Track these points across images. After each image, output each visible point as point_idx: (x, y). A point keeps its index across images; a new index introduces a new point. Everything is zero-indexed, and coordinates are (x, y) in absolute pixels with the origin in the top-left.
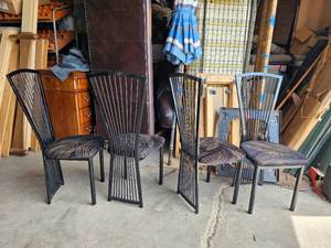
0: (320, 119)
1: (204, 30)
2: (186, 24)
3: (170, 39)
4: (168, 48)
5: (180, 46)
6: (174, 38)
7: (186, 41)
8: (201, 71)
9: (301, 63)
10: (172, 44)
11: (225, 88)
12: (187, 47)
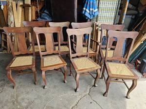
0: (142, 42)
1: (99, 3)
3: (84, 9)
4: (83, 12)
5: (88, 12)
6: (86, 8)
7: (91, 9)
8: (97, 21)
9: (141, 14)
10: (85, 11)
12: (91, 12)
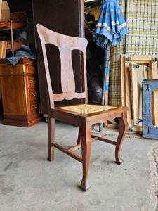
2: (113, 11)
3: (99, 24)
4: (98, 31)
5: (109, 28)
6: (103, 22)
7: (113, 23)
10: (102, 27)
11: (145, 66)
12: (114, 28)
